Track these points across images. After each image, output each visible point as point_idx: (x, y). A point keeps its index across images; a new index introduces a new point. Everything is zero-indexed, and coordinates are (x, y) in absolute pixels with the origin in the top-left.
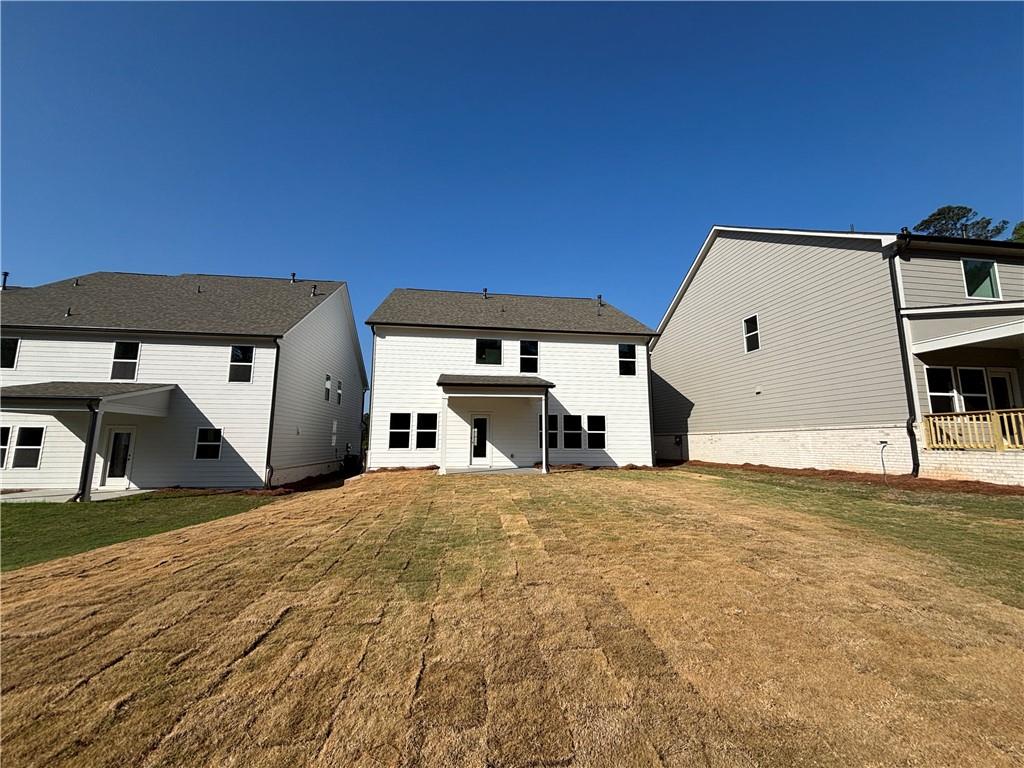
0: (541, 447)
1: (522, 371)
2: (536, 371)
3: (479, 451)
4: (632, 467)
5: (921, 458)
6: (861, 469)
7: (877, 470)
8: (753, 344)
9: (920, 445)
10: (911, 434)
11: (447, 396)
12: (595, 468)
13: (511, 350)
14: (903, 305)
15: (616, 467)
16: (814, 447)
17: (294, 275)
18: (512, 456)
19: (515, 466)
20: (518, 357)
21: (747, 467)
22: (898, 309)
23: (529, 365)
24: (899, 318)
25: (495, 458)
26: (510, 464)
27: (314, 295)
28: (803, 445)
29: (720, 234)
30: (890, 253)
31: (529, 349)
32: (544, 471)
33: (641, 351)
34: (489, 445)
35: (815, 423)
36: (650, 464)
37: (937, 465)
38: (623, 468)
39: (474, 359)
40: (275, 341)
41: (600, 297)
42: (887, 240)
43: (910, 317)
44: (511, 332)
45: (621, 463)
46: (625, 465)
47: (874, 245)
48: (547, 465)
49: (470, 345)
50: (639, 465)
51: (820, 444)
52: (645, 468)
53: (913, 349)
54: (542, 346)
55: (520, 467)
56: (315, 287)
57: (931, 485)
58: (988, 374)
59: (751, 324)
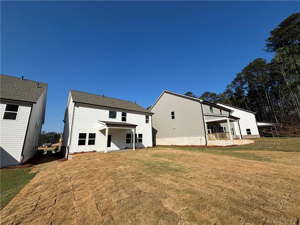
0: (133, 143)
1: (122, 121)
2: (126, 121)
3: (109, 145)
4: (149, 147)
5: (207, 142)
6: (197, 145)
7: (200, 145)
8: (173, 117)
9: (207, 139)
10: (206, 137)
11: (108, 128)
12: (141, 148)
13: (119, 115)
14: (204, 113)
15: (145, 148)
16: (187, 141)
17: (23, 77)
18: (119, 146)
19: (119, 149)
20: (121, 117)
21: (172, 146)
22: (203, 114)
23: (124, 119)
24: (203, 115)
25: (114, 147)
26: (118, 149)
27: (38, 87)
28: (185, 140)
29: (165, 92)
30: (201, 103)
31: (124, 115)
32: (134, 149)
33: (150, 117)
34: (112, 143)
35: (187, 135)
36: (152, 146)
37: (210, 143)
38: (146, 148)
39: (108, 117)
40: (32, 105)
41: (136, 102)
42: (201, 101)
43: (205, 115)
44: (119, 109)
45: (146, 147)
46: (147, 147)
47: (199, 101)
48: (135, 148)
49: (107, 112)
50: (150, 146)
51: (188, 140)
52: (151, 147)
53: (205, 121)
54: (128, 114)
55: (121, 150)
56: (38, 84)
57: (209, 147)
58: (214, 126)
59: (173, 113)
